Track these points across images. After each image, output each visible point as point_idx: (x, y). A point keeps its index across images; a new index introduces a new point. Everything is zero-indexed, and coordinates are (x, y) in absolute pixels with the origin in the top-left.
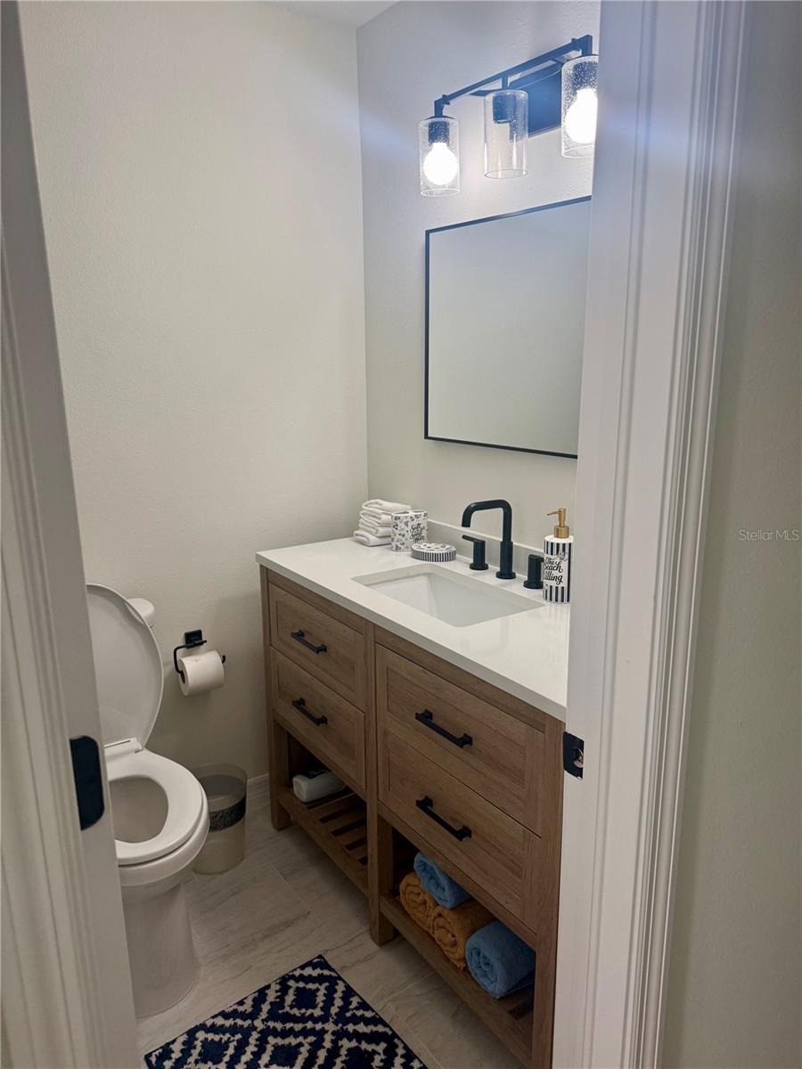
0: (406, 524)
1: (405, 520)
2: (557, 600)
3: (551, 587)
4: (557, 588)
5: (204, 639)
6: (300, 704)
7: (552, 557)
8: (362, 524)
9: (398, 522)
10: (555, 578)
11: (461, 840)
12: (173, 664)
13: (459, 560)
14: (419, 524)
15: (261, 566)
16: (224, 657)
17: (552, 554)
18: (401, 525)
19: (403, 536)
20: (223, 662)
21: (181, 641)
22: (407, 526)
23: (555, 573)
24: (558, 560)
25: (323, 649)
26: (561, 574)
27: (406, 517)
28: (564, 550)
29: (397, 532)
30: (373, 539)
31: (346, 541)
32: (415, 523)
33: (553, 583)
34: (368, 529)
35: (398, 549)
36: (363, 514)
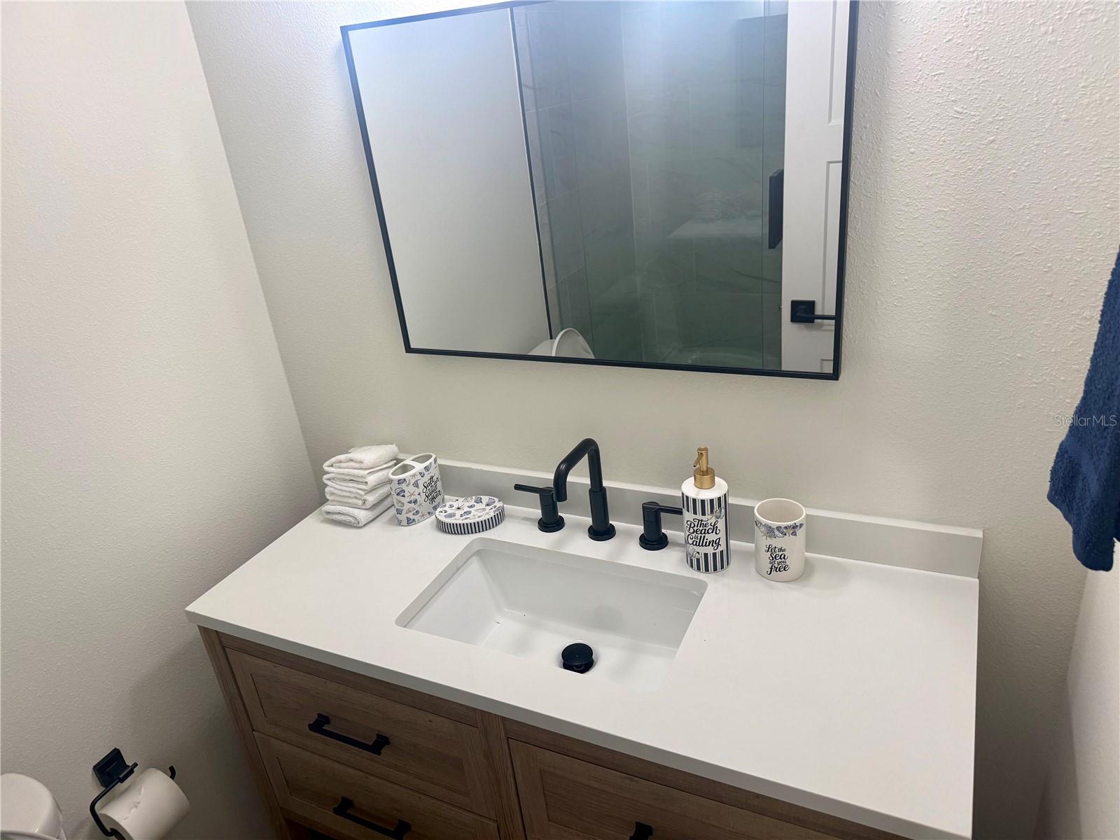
0: (416, 485)
1: (413, 481)
2: (707, 570)
3: (706, 555)
4: (714, 555)
5: (129, 763)
6: (345, 807)
7: (704, 518)
8: (333, 494)
9: (403, 486)
10: (712, 543)
13: (513, 517)
14: (432, 477)
15: (199, 626)
16: (172, 769)
17: (704, 514)
18: (409, 489)
19: (415, 502)
20: (173, 777)
21: (92, 788)
22: (417, 487)
23: (711, 537)
24: (713, 520)
25: (380, 744)
26: (718, 536)
27: (414, 476)
28: (720, 506)
29: (405, 500)
30: (362, 515)
31: (310, 525)
32: (426, 478)
33: (710, 550)
34: (345, 500)
35: (410, 522)
36: (329, 479)
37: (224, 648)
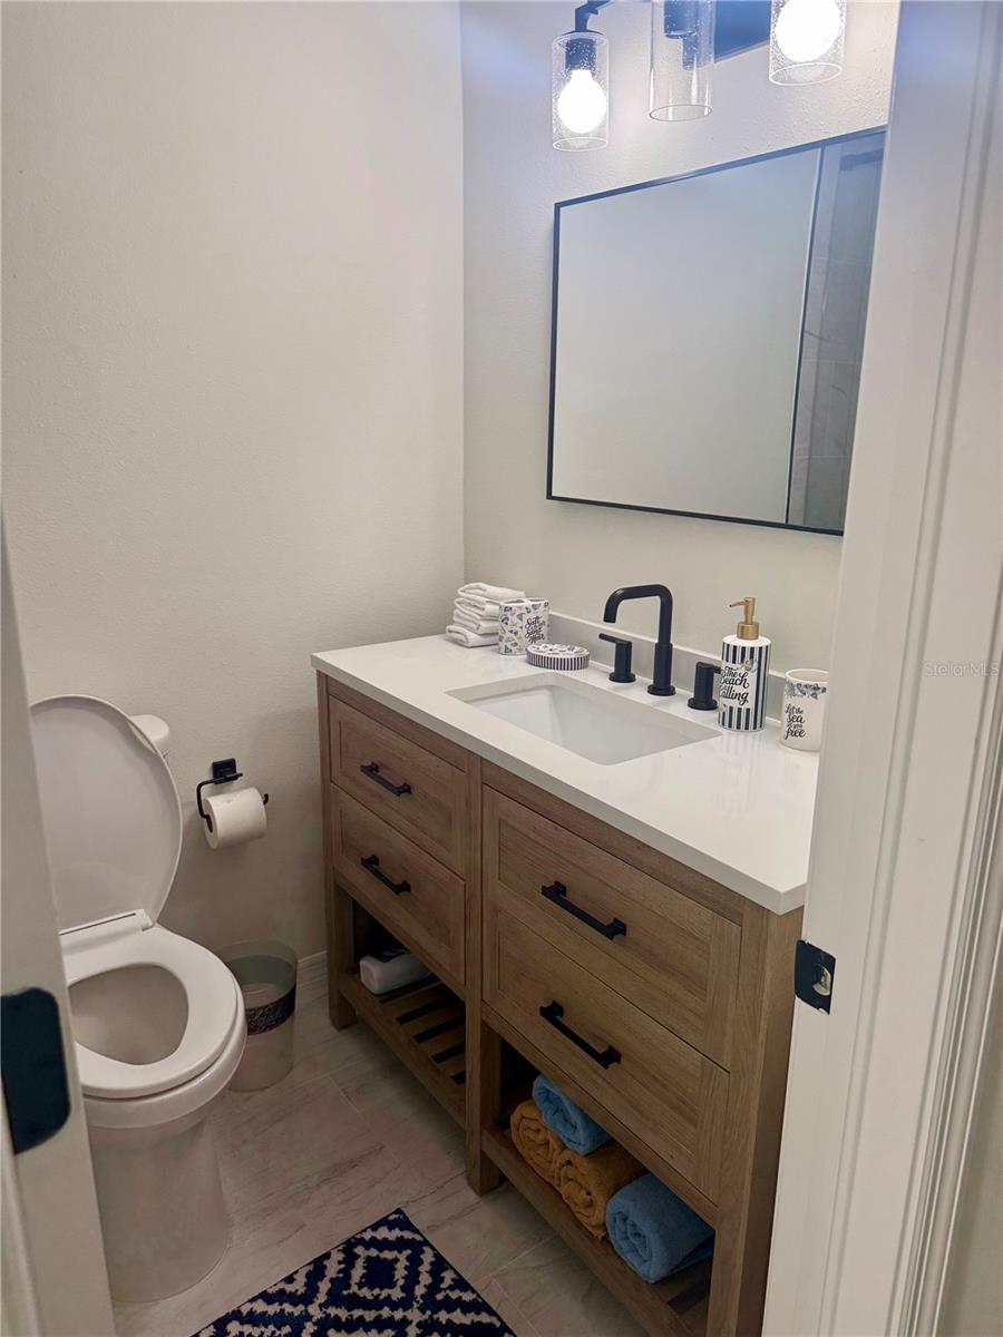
0: (520, 617)
1: (518, 612)
2: (738, 727)
3: (731, 708)
4: (740, 710)
5: (238, 771)
6: (371, 863)
7: (734, 666)
8: (458, 616)
9: (508, 614)
10: (738, 696)
11: (606, 1067)
12: (197, 807)
13: (595, 669)
14: (537, 618)
15: (319, 673)
16: (266, 796)
17: (734, 662)
18: (514, 619)
19: (516, 633)
20: (265, 802)
21: (206, 774)
22: (521, 619)
23: (738, 689)
24: (743, 671)
25: (406, 789)
26: (744, 691)
27: (520, 607)
28: (752, 657)
29: (507, 628)
30: (473, 638)
31: (435, 642)
32: (532, 616)
33: (735, 704)
34: (464, 622)
35: (507, 651)
36: (459, 603)
37: (328, 694)
